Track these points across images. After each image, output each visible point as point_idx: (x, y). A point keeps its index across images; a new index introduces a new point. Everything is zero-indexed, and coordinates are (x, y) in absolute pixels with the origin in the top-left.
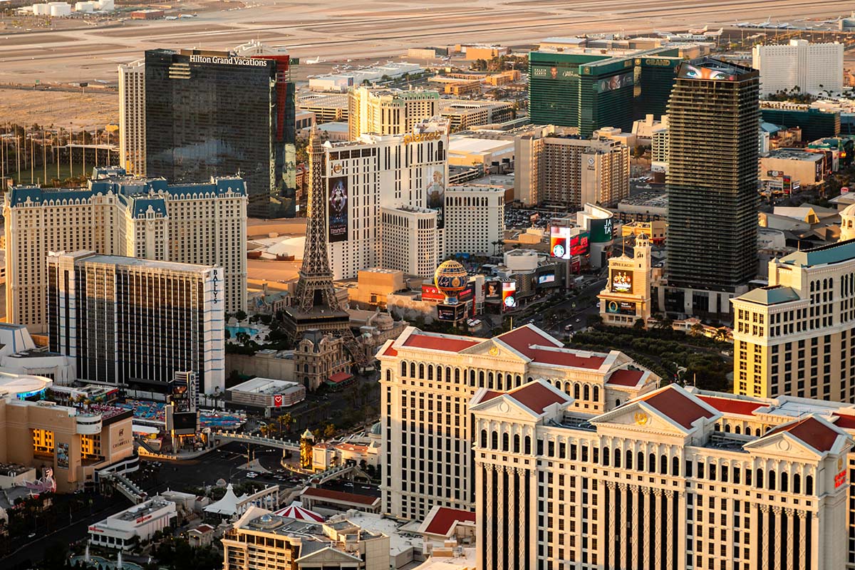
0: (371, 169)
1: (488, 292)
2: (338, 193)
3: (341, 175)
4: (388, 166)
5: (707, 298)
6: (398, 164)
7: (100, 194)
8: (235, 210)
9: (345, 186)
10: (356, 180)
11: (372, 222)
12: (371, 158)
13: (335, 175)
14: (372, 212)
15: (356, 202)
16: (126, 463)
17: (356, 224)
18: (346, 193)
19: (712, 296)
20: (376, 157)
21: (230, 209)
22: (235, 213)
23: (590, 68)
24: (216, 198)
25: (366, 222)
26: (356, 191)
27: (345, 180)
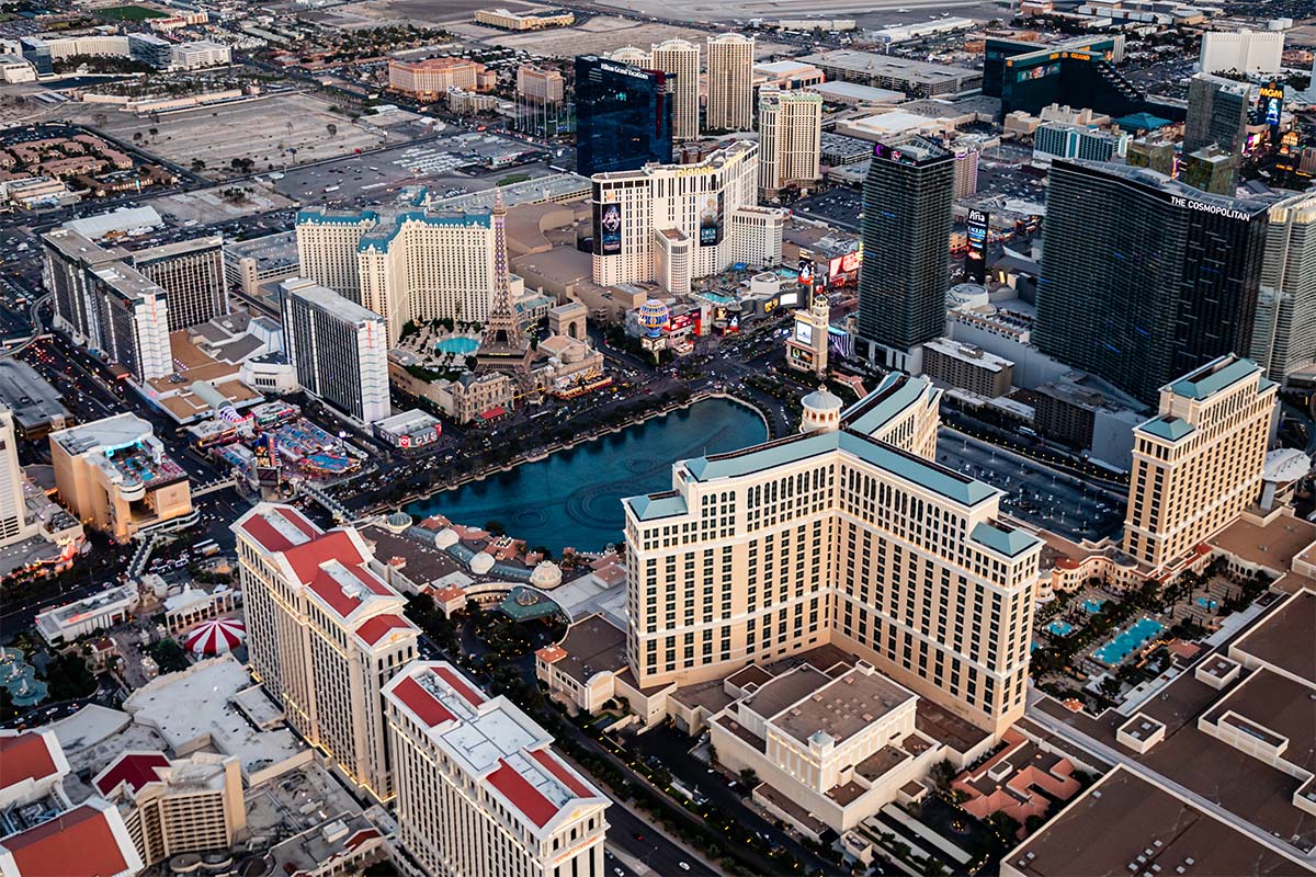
0: (645, 198)
1: (717, 316)
2: (612, 217)
3: (614, 202)
4: (661, 194)
5: (885, 353)
6: (671, 192)
7: (367, 220)
8: (481, 240)
9: (619, 210)
10: (629, 205)
11: (645, 240)
12: (645, 188)
13: (608, 202)
14: (645, 231)
15: (629, 223)
16: (178, 520)
17: (630, 241)
18: (620, 216)
19: (890, 351)
20: (650, 187)
21: (476, 239)
22: (481, 242)
23: (1013, 62)
24: (464, 230)
25: (640, 240)
26: (629, 214)
27: (618, 206)
